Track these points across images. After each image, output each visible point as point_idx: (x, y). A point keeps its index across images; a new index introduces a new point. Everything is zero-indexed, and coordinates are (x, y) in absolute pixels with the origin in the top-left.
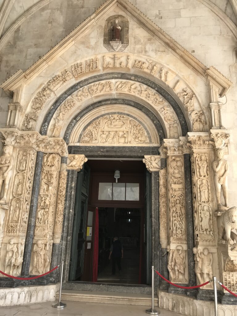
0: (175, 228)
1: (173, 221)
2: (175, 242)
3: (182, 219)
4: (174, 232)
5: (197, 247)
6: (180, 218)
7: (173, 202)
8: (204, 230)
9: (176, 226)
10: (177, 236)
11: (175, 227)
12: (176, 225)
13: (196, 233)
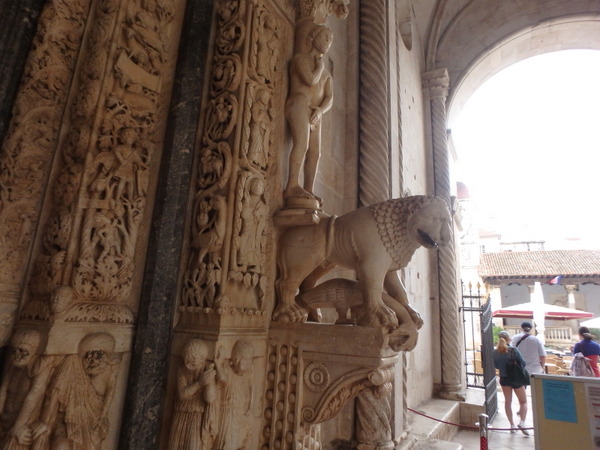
0: (89, 248)
1: (91, 213)
2: (81, 315)
3: (131, 211)
4: (86, 265)
5: (211, 338)
6: (126, 207)
7: (107, 128)
8: (244, 269)
9: (96, 239)
10: (94, 284)
11: (94, 244)
12: (100, 233)
13: (215, 277)
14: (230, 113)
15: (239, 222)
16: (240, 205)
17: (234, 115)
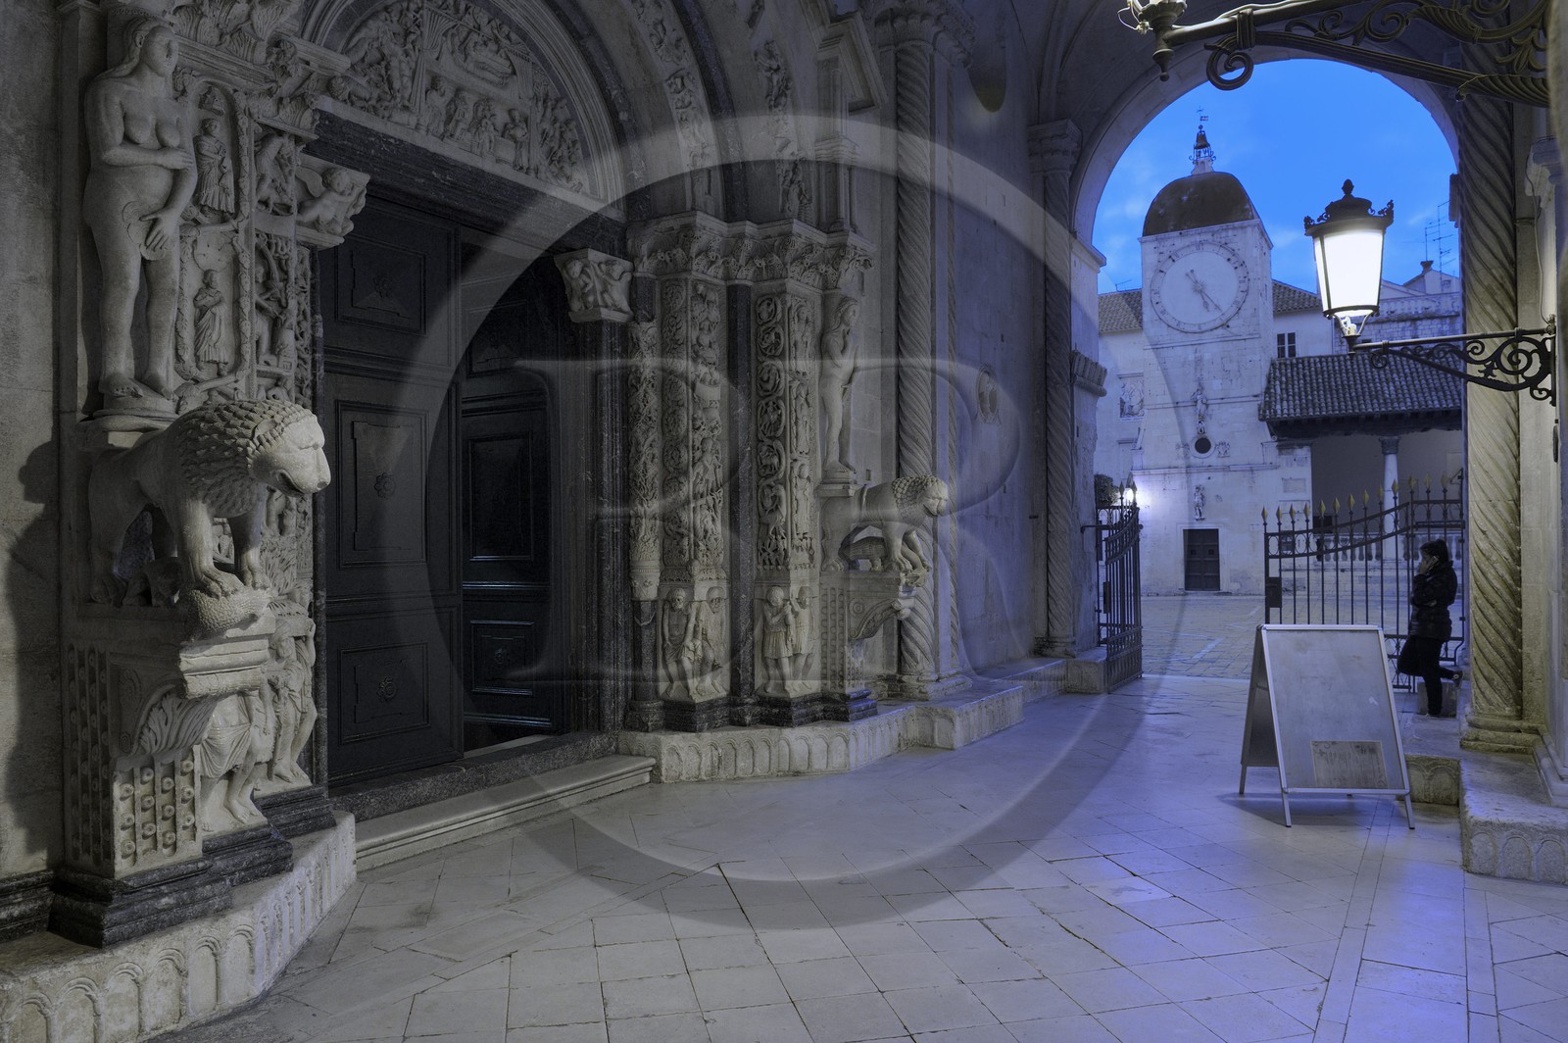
2: (705, 576)
3: (717, 501)
4: (701, 544)
5: (786, 585)
6: (714, 500)
7: (697, 445)
8: (801, 536)
9: (703, 527)
10: (707, 556)
12: (705, 522)
13: (783, 544)
14: (780, 415)
15: (795, 502)
16: (794, 490)
17: (784, 417)
